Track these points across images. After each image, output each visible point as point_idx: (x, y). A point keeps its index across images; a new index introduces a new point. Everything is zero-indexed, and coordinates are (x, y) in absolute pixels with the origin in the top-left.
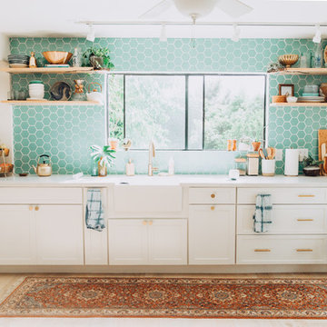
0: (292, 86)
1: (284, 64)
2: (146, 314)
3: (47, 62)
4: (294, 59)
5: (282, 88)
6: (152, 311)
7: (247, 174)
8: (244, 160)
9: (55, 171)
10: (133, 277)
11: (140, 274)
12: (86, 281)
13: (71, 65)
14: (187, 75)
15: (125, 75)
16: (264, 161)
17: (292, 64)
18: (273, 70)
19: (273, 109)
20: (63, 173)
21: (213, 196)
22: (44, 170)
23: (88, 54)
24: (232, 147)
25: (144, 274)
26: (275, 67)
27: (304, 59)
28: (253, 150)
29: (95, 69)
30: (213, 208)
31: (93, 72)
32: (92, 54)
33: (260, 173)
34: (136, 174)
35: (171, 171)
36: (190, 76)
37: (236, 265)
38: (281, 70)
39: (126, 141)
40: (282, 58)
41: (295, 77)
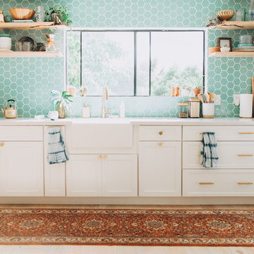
0: (230, 39)
1: (221, 19)
2: (83, 242)
3: (14, 18)
4: (230, 13)
5: (221, 41)
6: (88, 239)
7: (189, 117)
8: (186, 104)
9: (20, 114)
10: (88, 208)
11: (95, 205)
12: (30, 212)
13: (35, 21)
14: (136, 31)
15: (82, 31)
16: (203, 104)
17: (229, 19)
18: (212, 24)
19: (211, 59)
20: (27, 116)
21: (161, 133)
22: (10, 113)
23: (50, 12)
24: (176, 93)
25: (98, 205)
26: (213, 22)
27: (239, 14)
28: (194, 96)
29: (56, 24)
30: (160, 144)
31: (54, 26)
32: (53, 12)
33: (201, 116)
34: (91, 117)
35: (123, 114)
36: (138, 33)
37: (182, 198)
38: (219, 23)
39: (82, 88)
40: (220, 14)
41: (231, 32)
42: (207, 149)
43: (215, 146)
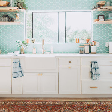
0: (103, 15)
1: (99, 6)
4: (104, 3)
5: (99, 16)
7: (84, 53)
8: (83, 47)
14: (58, 12)
15: (33, 12)
16: (91, 47)
17: (103, 5)
18: (95, 8)
20: (6, 53)
21: (70, 62)
23: (16, 3)
26: (96, 7)
27: (108, 3)
28: (86, 43)
29: (19, 8)
31: (18, 10)
32: (18, 3)
33: (90, 52)
34: (37, 53)
35: (52, 52)
36: (59, 13)
37: (81, 94)
38: (98, 8)
39: (33, 39)
40: (99, 3)
41: (104, 12)
42: (94, 70)
43: (98, 68)
